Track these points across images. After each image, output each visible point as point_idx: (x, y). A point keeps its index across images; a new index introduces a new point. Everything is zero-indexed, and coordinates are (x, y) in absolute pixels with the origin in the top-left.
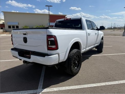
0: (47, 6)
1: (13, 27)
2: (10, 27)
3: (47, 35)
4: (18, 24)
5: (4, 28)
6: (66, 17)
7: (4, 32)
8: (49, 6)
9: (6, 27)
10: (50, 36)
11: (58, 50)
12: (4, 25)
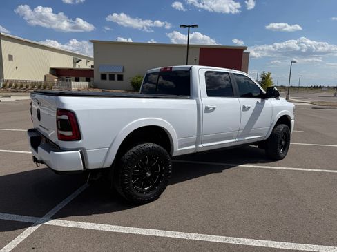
0: (185, 26)
1: (112, 77)
2: (103, 77)
3: (57, 109)
4: (121, 71)
5: (92, 79)
6: (245, 51)
7: (91, 87)
8: (189, 26)
9: (97, 77)
10: (62, 111)
11: (81, 141)
12: (93, 70)
